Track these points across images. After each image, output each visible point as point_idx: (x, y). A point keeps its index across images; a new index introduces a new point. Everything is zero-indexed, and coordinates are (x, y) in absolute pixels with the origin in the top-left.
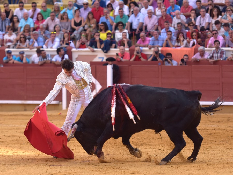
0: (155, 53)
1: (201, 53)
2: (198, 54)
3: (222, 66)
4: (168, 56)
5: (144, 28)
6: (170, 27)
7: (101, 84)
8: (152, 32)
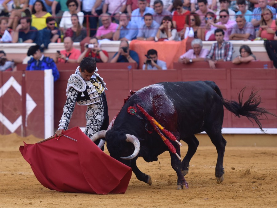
0: (122, 50)
1: (196, 50)
2: (191, 51)
3: (231, 71)
4: (151, 56)
5: (104, 10)
6: (147, 8)
7: (35, 100)
8: (117, 15)
